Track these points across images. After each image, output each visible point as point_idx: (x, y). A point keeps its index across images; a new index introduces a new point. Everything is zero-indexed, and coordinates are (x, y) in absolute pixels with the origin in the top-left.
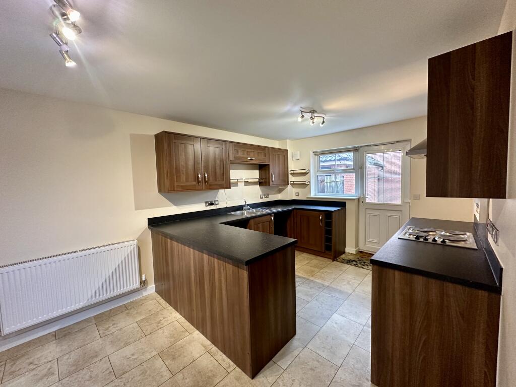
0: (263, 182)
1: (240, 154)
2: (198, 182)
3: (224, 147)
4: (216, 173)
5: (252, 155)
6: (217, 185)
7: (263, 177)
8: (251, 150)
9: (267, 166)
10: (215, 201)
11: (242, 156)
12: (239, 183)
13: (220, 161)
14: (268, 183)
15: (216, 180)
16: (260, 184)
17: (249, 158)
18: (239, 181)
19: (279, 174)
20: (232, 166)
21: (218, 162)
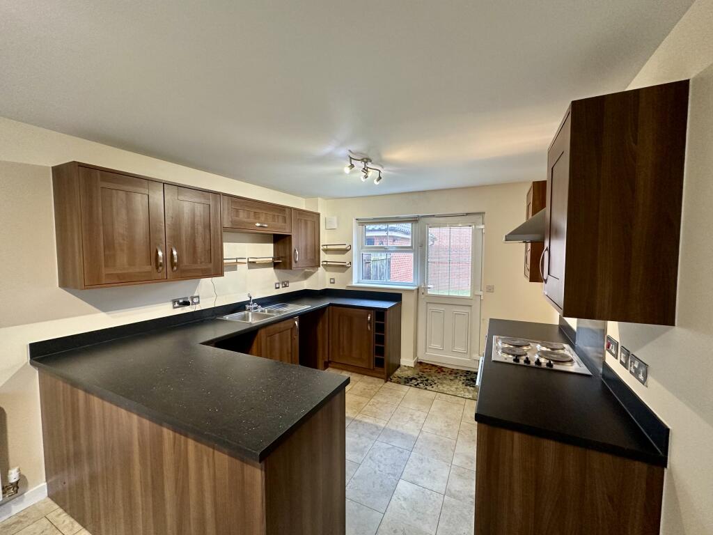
0: (281, 263)
1: (242, 216)
2: (158, 265)
3: (212, 203)
4: (194, 248)
5: (262, 219)
6: (196, 270)
7: (281, 255)
8: (260, 211)
9: (288, 238)
10: (192, 298)
11: (245, 220)
12: (238, 265)
13: (204, 228)
14: (288, 266)
15: (195, 262)
16: (276, 265)
17: (258, 225)
18: (238, 261)
19: (306, 249)
20: (226, 235)
21: (200, 228)
